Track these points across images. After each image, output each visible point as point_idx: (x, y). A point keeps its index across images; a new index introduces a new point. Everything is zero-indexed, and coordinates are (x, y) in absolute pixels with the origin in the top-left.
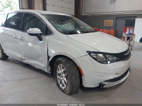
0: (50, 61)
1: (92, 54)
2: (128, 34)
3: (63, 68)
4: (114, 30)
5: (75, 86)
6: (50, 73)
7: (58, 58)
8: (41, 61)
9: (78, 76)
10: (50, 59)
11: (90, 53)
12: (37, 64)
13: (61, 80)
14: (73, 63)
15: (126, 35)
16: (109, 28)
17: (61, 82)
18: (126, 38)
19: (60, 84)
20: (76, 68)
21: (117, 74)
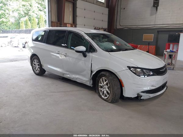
0: (93, 75)
1: (131, 69)
2: (169, 52)
3: (106, 80)
4: (155, 46)
5: (116, 94)
6: (92, 86)
7: (101, 72)
8: (84, 76)
9: (119, 87)
10: (93, 73)
11: (129, 68)
12: (79, 78)
13: (103, 91)
14: (115, 76)
15: (167, 53)
16: (149, 44)
17: (103, 93)
18: (167, 56)
19: (102, 95)
20: (118, 80)
21: (153, 86)
